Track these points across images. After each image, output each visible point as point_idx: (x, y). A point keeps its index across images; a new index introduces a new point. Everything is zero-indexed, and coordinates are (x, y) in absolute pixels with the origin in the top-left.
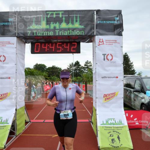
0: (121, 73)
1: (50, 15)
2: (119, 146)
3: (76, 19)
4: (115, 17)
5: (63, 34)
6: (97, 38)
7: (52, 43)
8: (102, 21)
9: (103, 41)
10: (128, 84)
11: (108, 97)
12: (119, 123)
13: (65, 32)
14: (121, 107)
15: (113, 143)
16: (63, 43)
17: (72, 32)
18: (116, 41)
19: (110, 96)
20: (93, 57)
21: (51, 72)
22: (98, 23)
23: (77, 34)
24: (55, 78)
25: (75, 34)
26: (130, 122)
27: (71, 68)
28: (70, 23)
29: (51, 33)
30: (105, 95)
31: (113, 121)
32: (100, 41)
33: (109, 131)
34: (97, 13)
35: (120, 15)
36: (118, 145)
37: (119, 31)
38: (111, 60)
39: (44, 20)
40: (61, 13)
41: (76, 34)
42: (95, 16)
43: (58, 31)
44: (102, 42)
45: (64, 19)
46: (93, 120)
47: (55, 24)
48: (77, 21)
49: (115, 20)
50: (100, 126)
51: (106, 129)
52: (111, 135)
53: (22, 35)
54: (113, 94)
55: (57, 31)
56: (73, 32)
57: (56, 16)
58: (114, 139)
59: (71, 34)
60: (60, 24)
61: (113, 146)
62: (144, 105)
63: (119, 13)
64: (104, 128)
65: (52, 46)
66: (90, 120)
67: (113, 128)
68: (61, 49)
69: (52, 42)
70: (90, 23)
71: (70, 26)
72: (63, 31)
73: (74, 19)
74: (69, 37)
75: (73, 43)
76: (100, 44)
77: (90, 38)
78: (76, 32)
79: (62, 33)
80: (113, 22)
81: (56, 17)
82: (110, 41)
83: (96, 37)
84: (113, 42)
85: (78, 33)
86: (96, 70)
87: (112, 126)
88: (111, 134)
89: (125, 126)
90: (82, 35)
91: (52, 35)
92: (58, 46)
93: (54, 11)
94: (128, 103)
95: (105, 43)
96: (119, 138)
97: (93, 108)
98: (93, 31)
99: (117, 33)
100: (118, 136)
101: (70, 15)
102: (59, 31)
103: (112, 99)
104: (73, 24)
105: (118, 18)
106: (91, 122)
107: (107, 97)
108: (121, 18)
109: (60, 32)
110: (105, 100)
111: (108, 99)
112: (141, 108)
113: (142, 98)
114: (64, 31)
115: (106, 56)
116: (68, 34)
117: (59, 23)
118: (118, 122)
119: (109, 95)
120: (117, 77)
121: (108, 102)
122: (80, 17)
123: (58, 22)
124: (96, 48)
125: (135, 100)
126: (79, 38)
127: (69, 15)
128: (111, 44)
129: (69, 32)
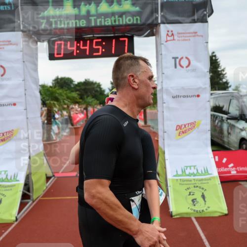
0: (205, 88)
2: (205, 210)
5: (103, 24)
6: (163, 29)
7: (85, 41)
13: (106, 19)
15: (195, 205)
16: (104, 39)
17: (119, 20)
18: (196, 33)
19: (187, 128)
20: (157, 61)
21: (83, 90)
22: (165, 1)
23: (128, 23)
25: (124, 23)
26: (223, 169)
28: (115, 3)
29: (83, 22)
30: (179, 126)
32: (167, 35)
33: (188, 186)
38: (187, 67)
41: (126, 22)
44: (171, 36)
46: (159, 169)
47: (88, 6)
50: (173, 180)
51: (182, 183)
52: (190, 192)
55: (93, 19)
56: (121, 19)
58: (196, 199)
59: (117, 23)
60: (98, 6)
61: (194, 210)
62: (245, 141)
64: (179, 181)
65: (85, 45)
67: (193, 181)
69: (85, 38)
70: (150, 1)
71: (116, 8)
72: (103, 17)
74: (113, 28)
76: (168, 40)
78: (126, 19)
79: (101, 22)
82: (185, 35)
84: (190, 36)
85: (130, 20)
86: (162, 85)
87: (192, 177)
89: (214, 178)
90: (137, 25)
91: (84, 25)
92: (96, 46)
94: (218, 138)
96: (203, 197)
97: (160, 150)
100: (203, 193)
102: (95, 18)
103: (190, 133)
104: (120, 3)
109: (98, 21)
110: (179, 135)
111: (183, 132)
112: (240, 146)
113: (242, 130)
114: (105, 19)
115: (178, 60)
116: (112, 23)
117: (95, 3)
118: (202, 171)
119: (185, 126)
120: (198, 96)
123: (93, 3)
124: (162, 45)
125: (229, 133)
126: (132, 29)
128: (187, 40)
129: (113, 18)
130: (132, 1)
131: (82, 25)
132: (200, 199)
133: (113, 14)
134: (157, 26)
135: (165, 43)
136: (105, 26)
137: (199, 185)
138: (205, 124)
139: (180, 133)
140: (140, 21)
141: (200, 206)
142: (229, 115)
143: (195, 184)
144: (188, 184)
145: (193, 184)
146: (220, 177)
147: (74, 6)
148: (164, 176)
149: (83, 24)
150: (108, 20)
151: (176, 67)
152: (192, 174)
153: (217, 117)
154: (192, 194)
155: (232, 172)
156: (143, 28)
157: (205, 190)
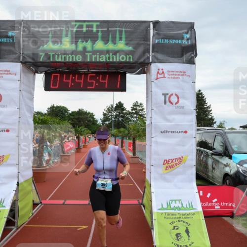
0: (192, 125)
2: (188, 246)
3: (120, 35)
4: (183, 33)
5: (98, 60)
6: (154, 67)
7: (80, 74)
8: (163, 40)
9: (163, 72)
10: (203, 141)
11: (170, 164)
12: (188, 207)
14: (191, 181)
15: (178, 240)
16: (98, 74)
17: (113, 57)
18: (185, 72)
19: (174, 163)
20: (147, 97)
22: (156, 42)
23: (122, 60)
24: (83, 130)
25: (118, 60)
26: (206, 204)
27: (110, 114)
28: (110, 42)
29: (79, 57)
30: (166, 160)
31: (178, 204)
32: (158, 72)
33: (172, 220)
34: (154, 27)
35: (191, 30)
36: (186, 244)
37: (190, 57)
38: (176, 103)
40: (95, 24)
41: (119, 60)
42: (152, 31)
43: (90, 55)
44: (162, 74)
45: (100, 34)
46: (145, 201)
47: (85, 42)
48: (121, 39)
49: (183, 39)
50: (157, 213)
51: (167, 216)
52: (174, 227)
53: (30, 60)
54: (179, 159)
55: (88, 55)
56: (115, 57)
57: (88, 29)
58: (180, 234)
59: (111, 60)
60: (94, 43)
61: (178, 246)
62: (228, 177)
63: (191, 27)
64: (164, 214)
65: (80, 78)
66: (141, 201)
67: (178, 215)
68: (94, 83)
69: (80, 72)
70: (142, 42)
71: (110, 46)
72: (98, 54)
73: (116, 35)
74: (107, 64)
76: (158, 77)
77: (142, 67)
78: (119, 57)
79: (96, 58)
80: (180, 42)
81: (87, 30)
82: (175, 73)
83: (153, 65)
84: (180, 75)
85: (123, 58)
86: (151, 120)
87: (177, 211)
88: (174, 225)
89: (198, 212)
90: (129, 62)
91: (80, 60)
92: (90, 80)
93: (85, 21)
94: (203, 173)
95: (166, 75)
96: (187, 231)
97: (146, 183)
98: (147, 55)
99: (186, 60)
100: (187, 228)
101: (110, 29)
102: (91, 54)
103: (177, 168)
104: (114, 43)
105: (188, 36)
106: (142, 204)
108: (193, 35)
110: (166, 170)
111: (170, 167)
112: (224, 182)
113: (226, 166)
114: (100, 55)
115: (167, 97)
116: (106, 60)
119: (172, 160)
120: (186, 132)
122: (126, 32)
123: (90, 40)
124: (152, 83)
125: (213, 168)
126: (125, 66)
127: (108, 29)
128: (176, 78)
129: (107, 56)
130: (126, 41)
131: (78, 60)
132: (184, 234)
133: (108, 52)
134: (148, 65)
135: (155, 81)
136: (100, 62)
137: (183, 220)
138: (192, 160)
139: (167, 167)
140: (133, 59)
141: (184, 241)
142: (214, 151)
143: (180, 218)
144: (173, 218)
145: (178, 218)
146: (204, 212)
148: (150, 209)
149: (79, 59)
150: (103, 57)
152: (177, 208)
153: (202, 152)
154: (176, 228)
155: (216, 207)
156: (135, 66)
157: (190, 225)
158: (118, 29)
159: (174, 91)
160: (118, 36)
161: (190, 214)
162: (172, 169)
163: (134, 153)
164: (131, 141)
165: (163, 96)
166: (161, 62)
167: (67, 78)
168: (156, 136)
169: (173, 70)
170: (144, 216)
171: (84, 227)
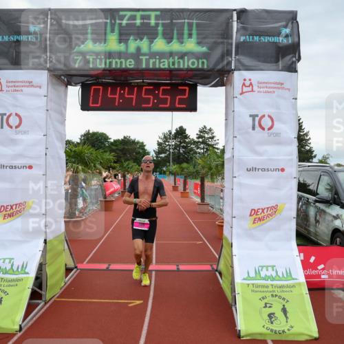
0: (291, 160)
1: (128, 20)
2: (286, 330)
3: (189, 30)
4: (280, 27)
5: (157, 66)
6: (238, 77)
7: (131, 87)
8: (251, 37)
9: (251, 84)
12: (285, 276)
13: (162, 61)
14: (289, 240)
15: (272, 323)
16: (157, 86)
17: (179, 62)
19: (266, 213)
20: (226, 120)
22: (242, 40)
23: (191, 66)
24: (130, 166)
25: (186, 67)
26: (309, 272)
28: (174, 40)
29: (130, 62)
30: (255, 210)
31: (271, 272)
32: (244, 84)
33: (263, 295)
34: (238, 18)
35: (292, 23)
36: (283, 329)
37: (291, 62)
38: (269, 129)
39: (113, 31)
40: (153, 14)
41: (188, 66)
42: (235, 24)
43: (146, 59)
44: (249, 86)
45: (160, 29)
46: (222, 267)
47: (138, 41)
48: (190, 35)
50: (241, 284)
51: (255, 289)
52: (266, 304)
53: (61, 67)
54: (272, 208)
55: (144, 58)
56: (181, 61)
57: (142, 21)
58: (273, 314)
59: (176, 66)
60: (151, 42)
61: (272, 330)
63: (292, 17)
64: (251, 286)
65: (131, 92)
66: (215, 267)
67: (270, 287)
68: (151, 100)
69: (131, 83)
70: (220, 40)
71: (175, 46)
72: (157, 57)
73: (183, 30)
74: (170, 72)
75: (180, 88)
76: (244, 91)
77: (219, 76)
78: (188, 62)
79: (154, 63)
80: (276, 39)
81: (141, 23)
82: (268, 85)
83: (236, 73)
84: (275, 88)
85: (193, 63)
86: (233, 153)
87: (269, 282)
88: (266, 301)
89: (300, 284)
90: (202, 70)
91: (132, 67)
92: (145, 94)
93: (138, 10)
95: (255, 88)
96: (284, 311)
98: (227, 59)
99: (283, 67)
100: (284, 306)
101: (174, 21)
102: (147, 57)
103: (269, 221)
104: (181, 41)
106: (217, 270)
107: (258, 216)
109: (151, 61)
110: (254, 223)
111: (260, 219)
112: (332, 240)
114: (160, 59)
115: (257, 119)
116: (169, 66)
117: (149, 39)
118: (283, 274)
119: (263, 210)
120: (283, 170)
121: (259, 226)
122: (198, 25)
123: (145, 37)
124: (235, 99)
125: (317, 221)
126: (196, 75)
127: (172, 21)
128: (270, 92)
129: (171, 60)
130: (198, 38)
131: (128, 66)
133: (171, 54)
134: (229, 74)
135: (239, 96)
136: (160, 70)
137: (279, 294)
138: (290, 209)
139: (255, 220)
140: (207, 66)
141: (280, 325)
142: (317, 196)
143: (274, 291)
144: (263, 292)
145: (270, 292)
146: (307, 281)
147: (120, 41)
148: (230, 279)
149: (130, 65)
150: (164, 62)
151: (254, 128)
152: (269, 277)
153: (300, 198)
154: (268, 305)
155: (323, 277)
156: (211, 75)
157: (288, 301)
158: (186, 21)
159: (267, 111)
160: (186, 32)
161: (288, 286)
162: (262, 222)
163: (203, 199)
164: (198, 182)
165: (251, 118)
166: (248, 69)
167: (114, 92)
168: (239, 176)
169: (266, 81)
170: (222, 288)
171: (138, 302)
